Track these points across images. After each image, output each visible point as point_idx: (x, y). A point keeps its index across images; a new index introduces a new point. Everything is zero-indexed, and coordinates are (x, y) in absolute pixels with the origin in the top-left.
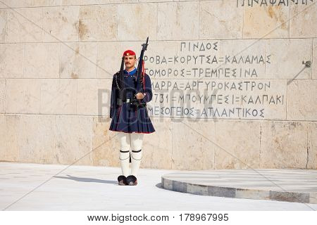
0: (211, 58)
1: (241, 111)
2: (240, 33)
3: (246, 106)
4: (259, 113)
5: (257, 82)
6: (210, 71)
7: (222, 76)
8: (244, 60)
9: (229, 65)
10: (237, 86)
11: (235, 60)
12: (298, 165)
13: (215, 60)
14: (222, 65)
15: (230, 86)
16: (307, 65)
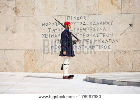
0: (83, 23)
1: (98, 46)
2: (97, 12)
3: (101, 44)
4: (108, 47)
5: (106, 33)
6: (83, 29)
7: (88, 31)
8: (99, 24)
9: (92, 26)
10: (96, 35)
11: (94, 24)
12: (128, 70)
13: (85, 24)
14: (88, 26)
15: (92, 35)
16: (131, 25)
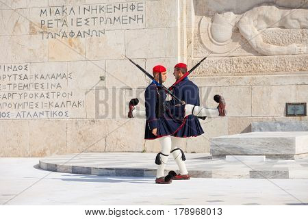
0: (23, 76)
1: (49, 113)
2: (46, 58)
3: (53, 109)
4: (64, 114)
5: (62, 92)
6: (23, 85)
7: (32, 88)
8: (50, 77)
9: (38, 81)
10: (46, 96)
11: (42, 77)
12: (98, 150)
13: (26, 77)
14: (32, 81)
15: (39, 95)
16: (102, 79)
